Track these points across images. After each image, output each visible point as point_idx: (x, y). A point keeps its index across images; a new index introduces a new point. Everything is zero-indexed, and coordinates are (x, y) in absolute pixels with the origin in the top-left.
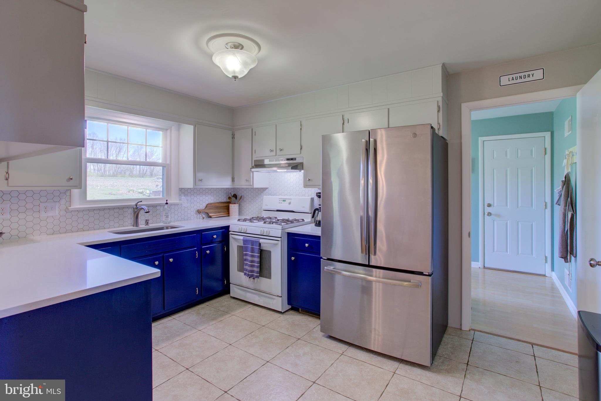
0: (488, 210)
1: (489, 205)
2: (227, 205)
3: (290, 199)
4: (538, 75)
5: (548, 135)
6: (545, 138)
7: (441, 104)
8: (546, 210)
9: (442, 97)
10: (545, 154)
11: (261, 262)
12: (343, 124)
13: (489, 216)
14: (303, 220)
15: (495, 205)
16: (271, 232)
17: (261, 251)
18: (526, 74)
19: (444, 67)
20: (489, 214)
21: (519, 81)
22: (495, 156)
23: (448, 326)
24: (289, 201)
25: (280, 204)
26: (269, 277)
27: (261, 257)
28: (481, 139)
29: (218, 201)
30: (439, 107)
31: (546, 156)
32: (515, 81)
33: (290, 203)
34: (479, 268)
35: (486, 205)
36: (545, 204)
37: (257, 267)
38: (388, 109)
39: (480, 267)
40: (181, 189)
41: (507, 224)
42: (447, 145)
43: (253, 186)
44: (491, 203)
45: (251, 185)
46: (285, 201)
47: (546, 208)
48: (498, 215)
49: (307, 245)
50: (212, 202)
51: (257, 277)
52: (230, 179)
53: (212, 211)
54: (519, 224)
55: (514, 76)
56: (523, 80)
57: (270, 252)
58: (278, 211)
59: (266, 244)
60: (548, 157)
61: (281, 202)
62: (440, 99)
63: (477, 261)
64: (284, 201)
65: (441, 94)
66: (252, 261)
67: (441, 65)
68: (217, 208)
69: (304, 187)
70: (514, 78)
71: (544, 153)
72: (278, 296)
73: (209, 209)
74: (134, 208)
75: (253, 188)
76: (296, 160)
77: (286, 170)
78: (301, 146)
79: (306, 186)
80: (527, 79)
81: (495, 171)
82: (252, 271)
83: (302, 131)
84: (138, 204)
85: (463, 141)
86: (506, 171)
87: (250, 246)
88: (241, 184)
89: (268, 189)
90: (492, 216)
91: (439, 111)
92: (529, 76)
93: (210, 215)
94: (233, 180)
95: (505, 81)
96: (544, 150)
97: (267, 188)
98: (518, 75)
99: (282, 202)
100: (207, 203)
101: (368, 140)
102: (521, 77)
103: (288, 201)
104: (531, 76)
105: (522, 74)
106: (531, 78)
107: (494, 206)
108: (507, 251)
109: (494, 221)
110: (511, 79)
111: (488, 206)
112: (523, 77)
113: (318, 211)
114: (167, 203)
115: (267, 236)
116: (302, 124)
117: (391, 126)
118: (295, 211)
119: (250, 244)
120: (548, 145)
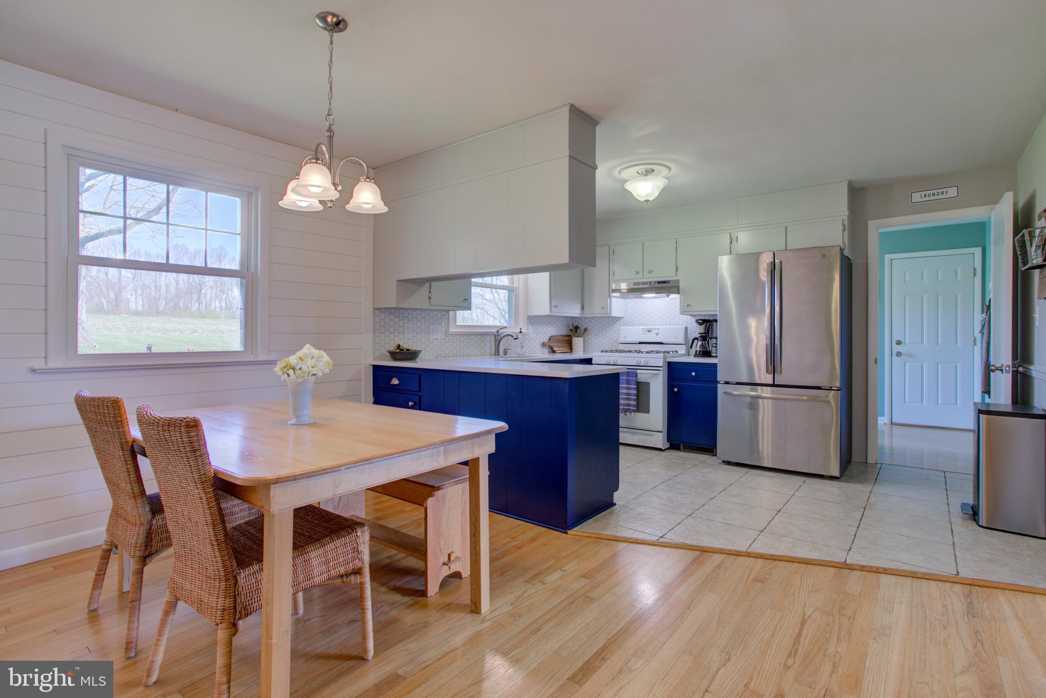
0: (897, 348)
1: (899, 343)
2: (567, 338)
3: (657, 329)
4: (952, 192)
5: (978, 251)
6: (974, 255)
7: (846, 223)
8: (975, 347)
9: (848, 216)
10: (975, 275)
11: (638, 395)
12: (731, 242)
13: (899, 356)
14: (677, 352)
15: (907, 341)
16: (649, 361)
17: (638, 383)
18: (940, 191)
19: (850, 184)
20: (899, 354)
21: (932, 198)
22: (907, 279)
23: (852, 460)
24: (656, 331)
25: (644, 335)
26: (647, 411)
27: (638, 389)
28: (887, 257)
29: (559, 334)
30: (844, 226)
31: (975, 278)
32: (927, 198)
33: (657, 334)
34: (885, 424)
35: (894, 342)
36: (973, 339)
37: (634, 400)
38: (786, 227)
39: (886, 422)
40: (529, 317)
41: (922, 366)
42: (851, 265)
43: (611, 314)
44: (900, 339)
45: (609, 312)
46: (651, 331)
47: (975, 345)
48: (911, 356)
49: (693, 374)
50: (554, 334)
51: (634, 411)
52: (579, 306)
53: (556, 344)
54: (940, 366)
55: (927, 193)
56: (936, 197)
57: (648, 384)
58: (640, 343)
59: (643, 376)
60: (978, 279)
61: (645, 333)
62: (846, 218)
63: (883, 415)
64: (648, 331)
65: (847, 213)
66: (628, 394)
67: (847, 182)
68: (559, 341)
69: (681, 314)
70: (927, 195)
71: (973, 274)
72: (658, 432)
73: (554, 342)
74: (495, 335)
75: (611, 317)
76: (669, 283)
77: (654, 295)
78: (677, 267)
79: (683, 312)
80: (941, 197)
81: (907, 298)
82: (629, 405)
83: (678, 250)
84: (500, 331)
85: (870, 260)
86: (922, 298)
87: (625, 378)
88: (595, 310)
89: (623, 319)
90: (902, 357)
91: (844, 230)
92: (942, 193)
93: (555, 349)
94: (583, 308)
95: (916, 197)
96: (973, 271)
97: (621, 318)
98: (931, 192)
99: (647, 332)
100: (550, 335)
101: (773, 261)
102: (934, 194)
103: (654, 332)
104: (945, 193)
105: (935, 192)
106: (945, 196)
107: (905, 344)
108: (922, 401)
109: (905, 362)
110: (923, 196)
111: (897, 344)
112: (936, 194)
113: (698, 340)
114: (521, 332)
115: (646, 367)
116: (678, 241)
117: (789, 248)
118: (664, 343)
119: (625, 375)
120: (978, 265)
